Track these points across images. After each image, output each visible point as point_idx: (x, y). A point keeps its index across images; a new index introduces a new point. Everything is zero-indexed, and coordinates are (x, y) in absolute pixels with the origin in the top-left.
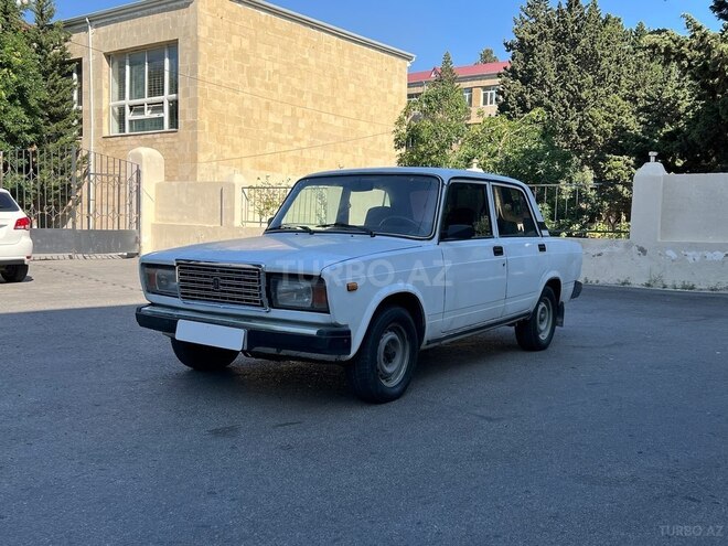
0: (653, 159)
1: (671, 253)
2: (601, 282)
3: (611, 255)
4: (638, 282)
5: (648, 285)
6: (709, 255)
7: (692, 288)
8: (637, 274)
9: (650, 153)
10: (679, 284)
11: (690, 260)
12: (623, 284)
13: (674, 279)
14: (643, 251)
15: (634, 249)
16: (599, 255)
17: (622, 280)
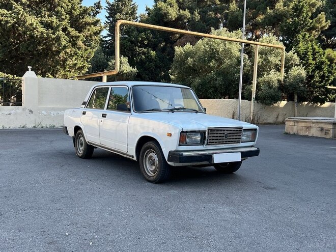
0: (30, 70)
1: (43, 112)
2: (11, 127)
3: (15, 114)
4: (30, 126)
5: (35, 127)
6: (60, 112)
7: (54, 127)
8: (30, 122)
9: (28, 67)
10: (48, 126)
11: (52, 114)
12: (23, 127)
13: (46, 124)
14: (31, 112)
15: (27, 111)
16: (10, 114)
17: (23, 126)
